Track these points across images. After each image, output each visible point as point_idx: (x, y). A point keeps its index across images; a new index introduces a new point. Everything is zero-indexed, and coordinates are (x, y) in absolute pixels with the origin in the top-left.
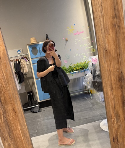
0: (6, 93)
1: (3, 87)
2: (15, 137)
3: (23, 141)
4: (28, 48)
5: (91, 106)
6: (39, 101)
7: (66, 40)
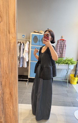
0: (7, 79)
1: (6, 73)
2: (6, 113)
4: (31, 36)
5: (66, 93)
6: (29, 77)
7: (62, 37)
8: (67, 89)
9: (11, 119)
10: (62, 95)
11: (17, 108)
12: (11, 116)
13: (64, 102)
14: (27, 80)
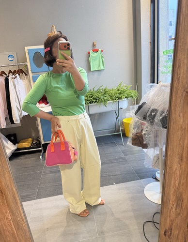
3: (16, 235)
4: (27, 53)
5: (122, 155)
6: (43, 142)
7: (94, 45)
8: (123, 148)
9: (16, 238)
10: (115, 162)
11: (21, 215)
12: (14, 233)
13: (120, 174)
14: (40, 149)
